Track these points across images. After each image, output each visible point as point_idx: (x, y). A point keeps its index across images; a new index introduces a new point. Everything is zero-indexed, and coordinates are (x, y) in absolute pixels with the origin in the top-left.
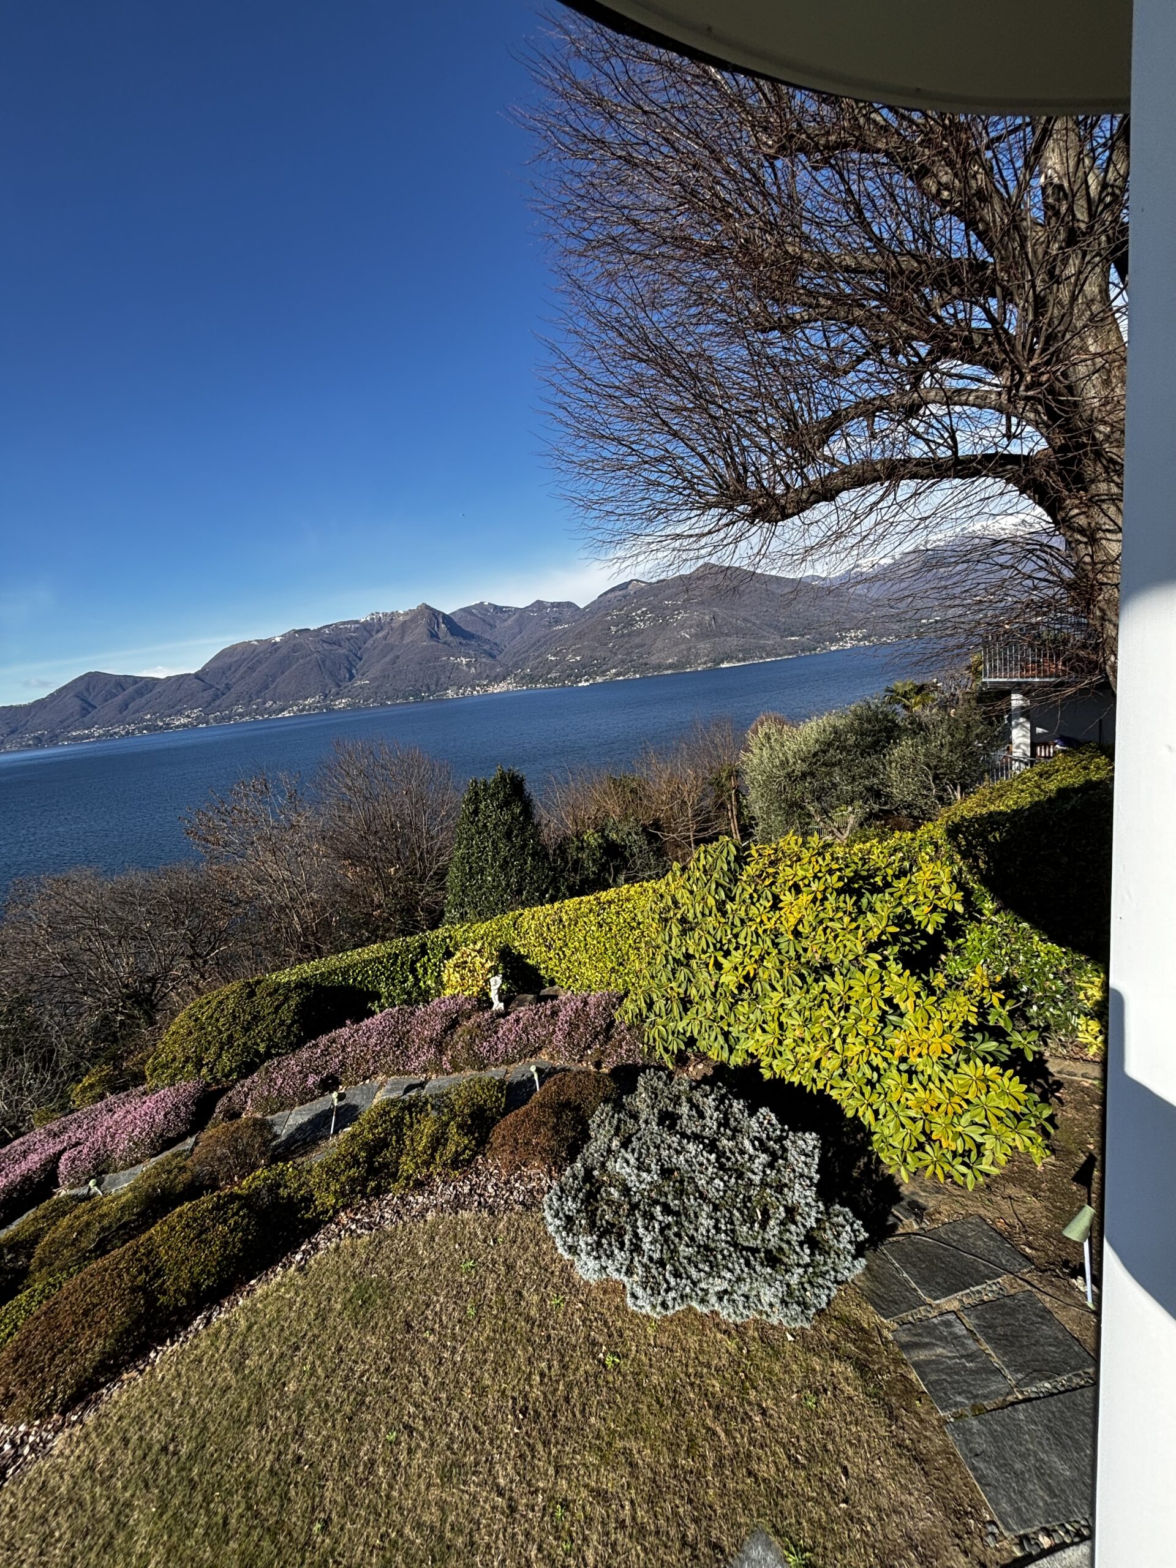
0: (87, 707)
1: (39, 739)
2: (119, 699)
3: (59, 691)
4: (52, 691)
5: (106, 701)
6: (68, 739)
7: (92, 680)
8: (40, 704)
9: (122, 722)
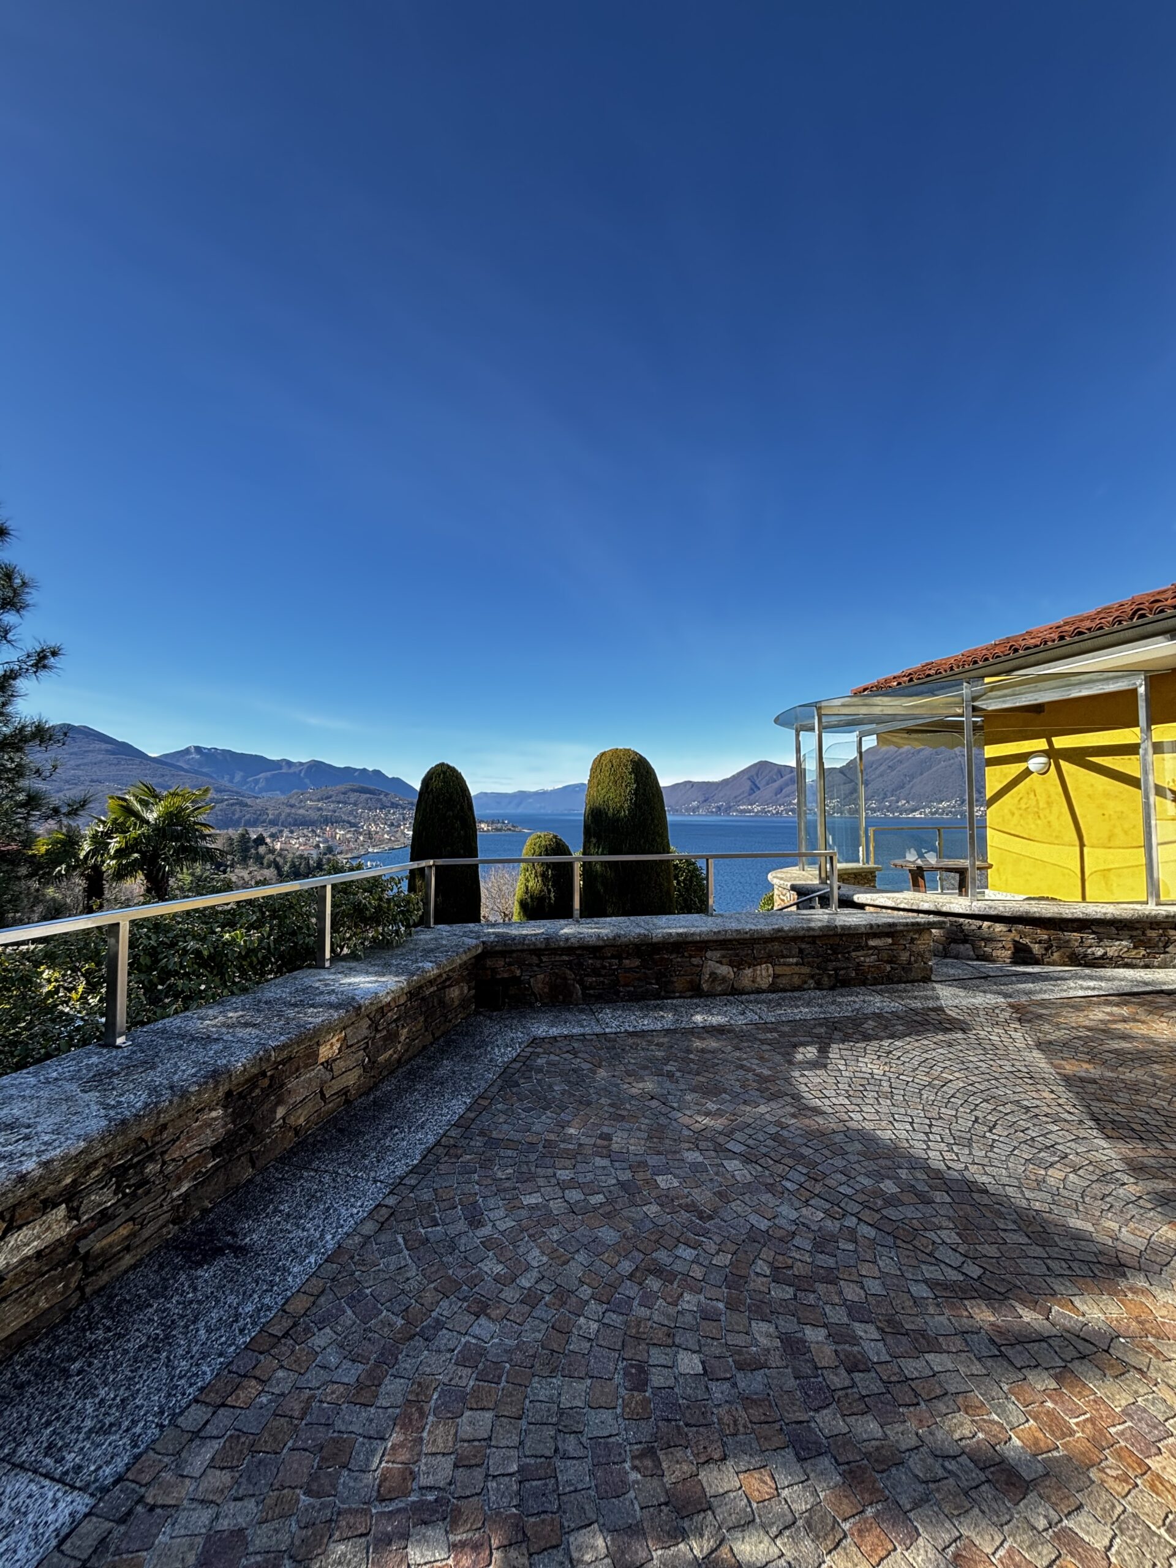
0: (755, 788)
1: (719, 808)
2: (776, 785)
3: (739, 774)
4: (734, 773)
5: (768, 784)
6: (737, 811)
7: (763, 766)
8: (725, 782)
9: (775, 803)
